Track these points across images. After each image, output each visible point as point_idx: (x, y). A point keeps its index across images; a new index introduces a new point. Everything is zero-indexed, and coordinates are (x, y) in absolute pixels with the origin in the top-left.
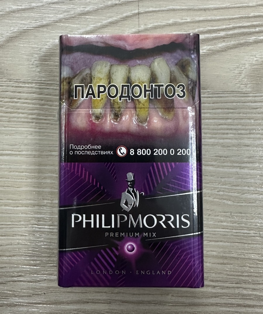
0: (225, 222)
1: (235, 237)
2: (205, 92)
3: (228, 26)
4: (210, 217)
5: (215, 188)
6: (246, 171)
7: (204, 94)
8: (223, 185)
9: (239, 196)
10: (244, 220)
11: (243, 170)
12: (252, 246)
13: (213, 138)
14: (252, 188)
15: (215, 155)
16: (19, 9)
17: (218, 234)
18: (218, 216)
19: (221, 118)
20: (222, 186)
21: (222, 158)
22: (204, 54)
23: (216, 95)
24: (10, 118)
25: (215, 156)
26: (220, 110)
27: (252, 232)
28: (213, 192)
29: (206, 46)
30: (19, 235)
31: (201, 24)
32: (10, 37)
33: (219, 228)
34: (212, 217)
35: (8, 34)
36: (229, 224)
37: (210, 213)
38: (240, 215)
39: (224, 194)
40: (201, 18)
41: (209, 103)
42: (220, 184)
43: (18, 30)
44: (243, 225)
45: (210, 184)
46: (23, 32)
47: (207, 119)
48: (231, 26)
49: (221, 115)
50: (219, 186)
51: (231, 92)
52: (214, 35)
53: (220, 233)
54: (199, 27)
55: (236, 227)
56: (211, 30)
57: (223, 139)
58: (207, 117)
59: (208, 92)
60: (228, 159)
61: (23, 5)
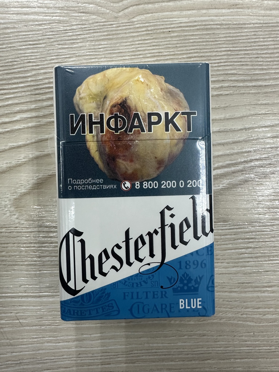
0: (248, 341)
1: (257, 354)
2: (227, 224)
3: (246, 159)
4: (235, 338)
5: (238, 312)
6: (266, 294)
7: (226, 226)
8: (246, 308)
9: (261, 317)
10: (265, 338)
11: (263, 294)
12: (273, 360)
13: (235, 267)
14: (271, 310)
15: (237, 282)
16: (42, 155)
17: (243, 352)
18: (242, 336)
19: (242, 247)
20: (245, 310)
21: (244, 285)
22: (225, 188)
23: (237, 227)
24: (44, 262)
25: (239, 283)
26: (241, 241)
27: (273, 348)
28: (237, 315)
29: (226, 180)
30: (63, 368)
31: (219, 159)
32: (36, 184)
33: (243, 347)
34: (238, 338)
35: (34, 181)
36: (253, 343)
37: (236, 334)
38: (262, 333)
39: (246, 317)
40: (220, 153)
41: (231, 235)
42: (243, 308)
43: (43, 176)
44: (265, 343)
45: (234, 308)
46: (49, 178)
47: (229, 250)
48: (249, 159)
49: (241, 245)
50: (243, 310)
51: (250, 223)
52: (233, 169)
53: (245, 351)
54: (219, 162)
55: (259, 344)
56: (229, 164)
57: (245, 267)
58: (229, 248)
59: (230, 224)
60: (249, 284)
61: (46, 150)
